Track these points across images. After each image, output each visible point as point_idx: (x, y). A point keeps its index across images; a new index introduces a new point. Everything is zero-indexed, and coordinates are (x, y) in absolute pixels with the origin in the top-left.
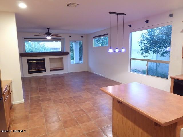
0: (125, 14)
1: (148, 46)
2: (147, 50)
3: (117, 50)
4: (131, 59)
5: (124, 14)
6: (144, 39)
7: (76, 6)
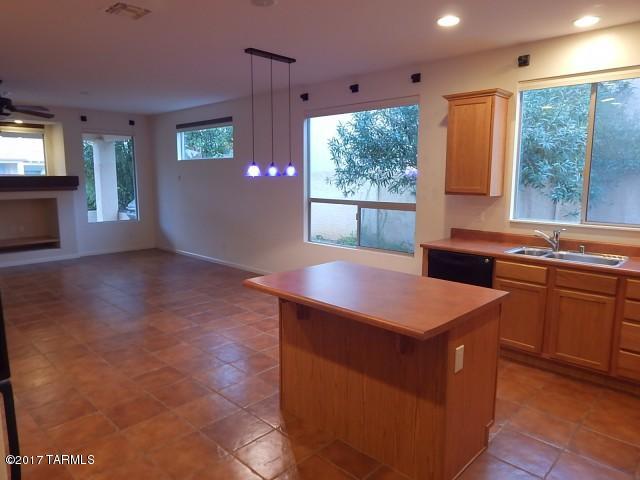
0: (294, 61)
1: (357, 160)
2: (352, 173)
3: (273, 171)
4: (311, 200)
5: (291, 61)
6: (346, 142)
7: (138, 16)
